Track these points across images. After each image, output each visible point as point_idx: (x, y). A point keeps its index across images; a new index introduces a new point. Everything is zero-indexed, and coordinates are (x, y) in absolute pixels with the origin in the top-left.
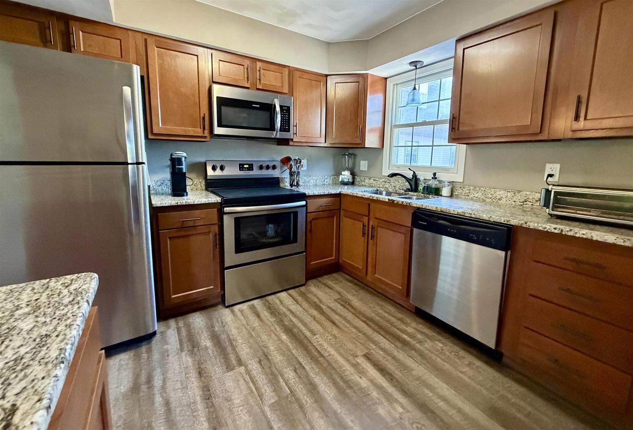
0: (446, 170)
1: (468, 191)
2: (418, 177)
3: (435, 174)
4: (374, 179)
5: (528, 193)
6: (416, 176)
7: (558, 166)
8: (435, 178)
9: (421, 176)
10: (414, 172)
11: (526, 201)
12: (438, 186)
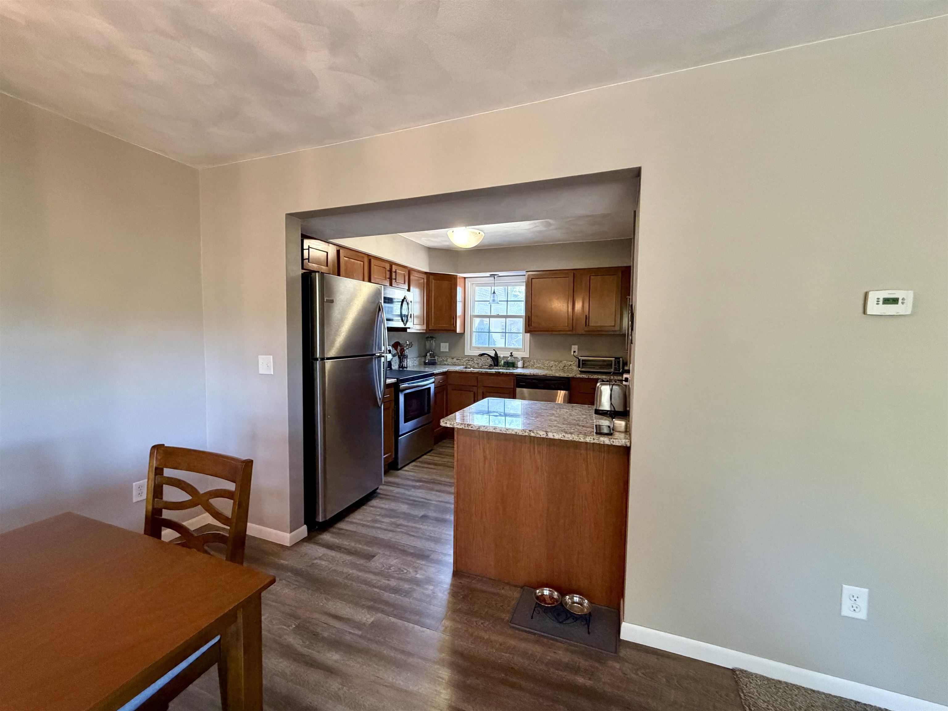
0: (517, 350)
1: (533, 363)
2: (499, 355)
3: (511, 353)
4: (458, 358)
5: (565, 362)
6: (497, 355)
7: (576, 347)
8: (511, 355)
9: (501, 354)
10: (496, 352)
11: (564, 367)
12: (514, 361)
